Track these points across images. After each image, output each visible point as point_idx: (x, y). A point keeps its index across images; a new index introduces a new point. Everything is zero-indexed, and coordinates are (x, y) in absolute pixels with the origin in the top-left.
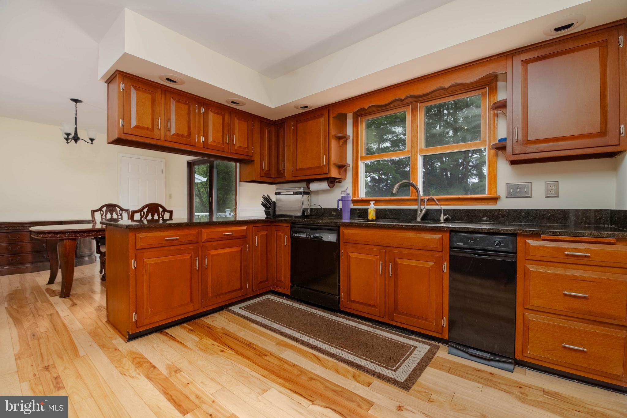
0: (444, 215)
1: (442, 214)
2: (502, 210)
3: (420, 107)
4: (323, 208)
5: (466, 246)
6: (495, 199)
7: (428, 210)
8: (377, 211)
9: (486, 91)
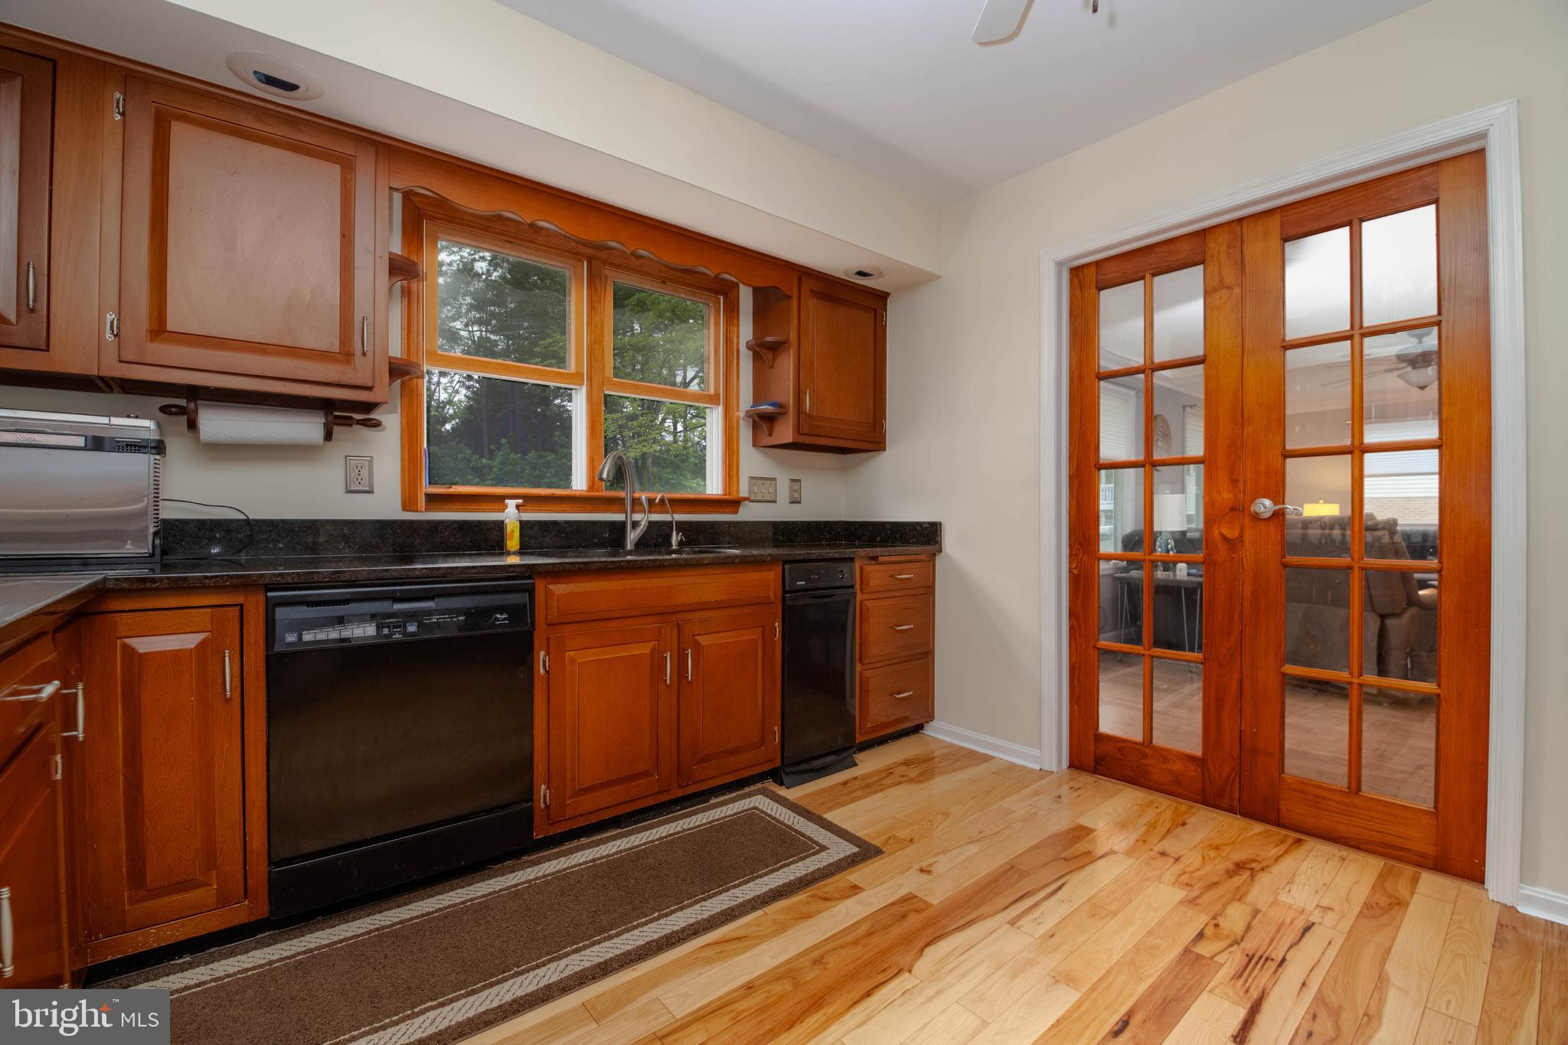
0: (678, 534)
1: (674, 533)
5: (813, 585)
6: (737, 503)
8: (526, 527)
9: (720, 304)
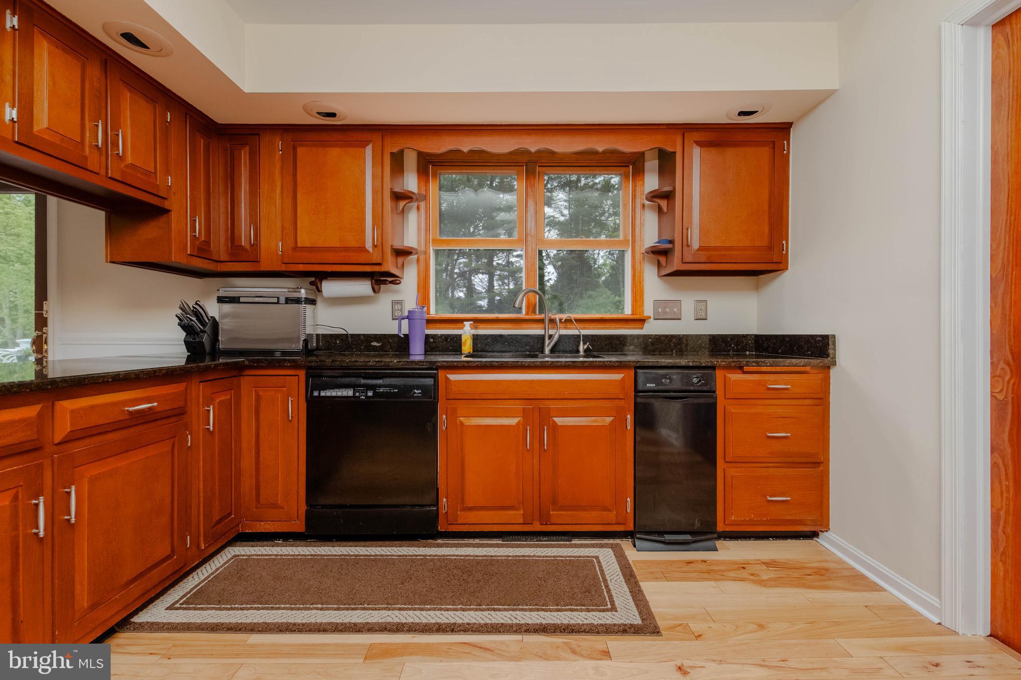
0: (584, 344)
1: (582, 343)
2: (652, 335)
3: (539, 173)
4: (350, 333)
5: (660, 387)
6: (642, 321)
7: (561, 336)
8: (476, 338)
9: (630, 172)
